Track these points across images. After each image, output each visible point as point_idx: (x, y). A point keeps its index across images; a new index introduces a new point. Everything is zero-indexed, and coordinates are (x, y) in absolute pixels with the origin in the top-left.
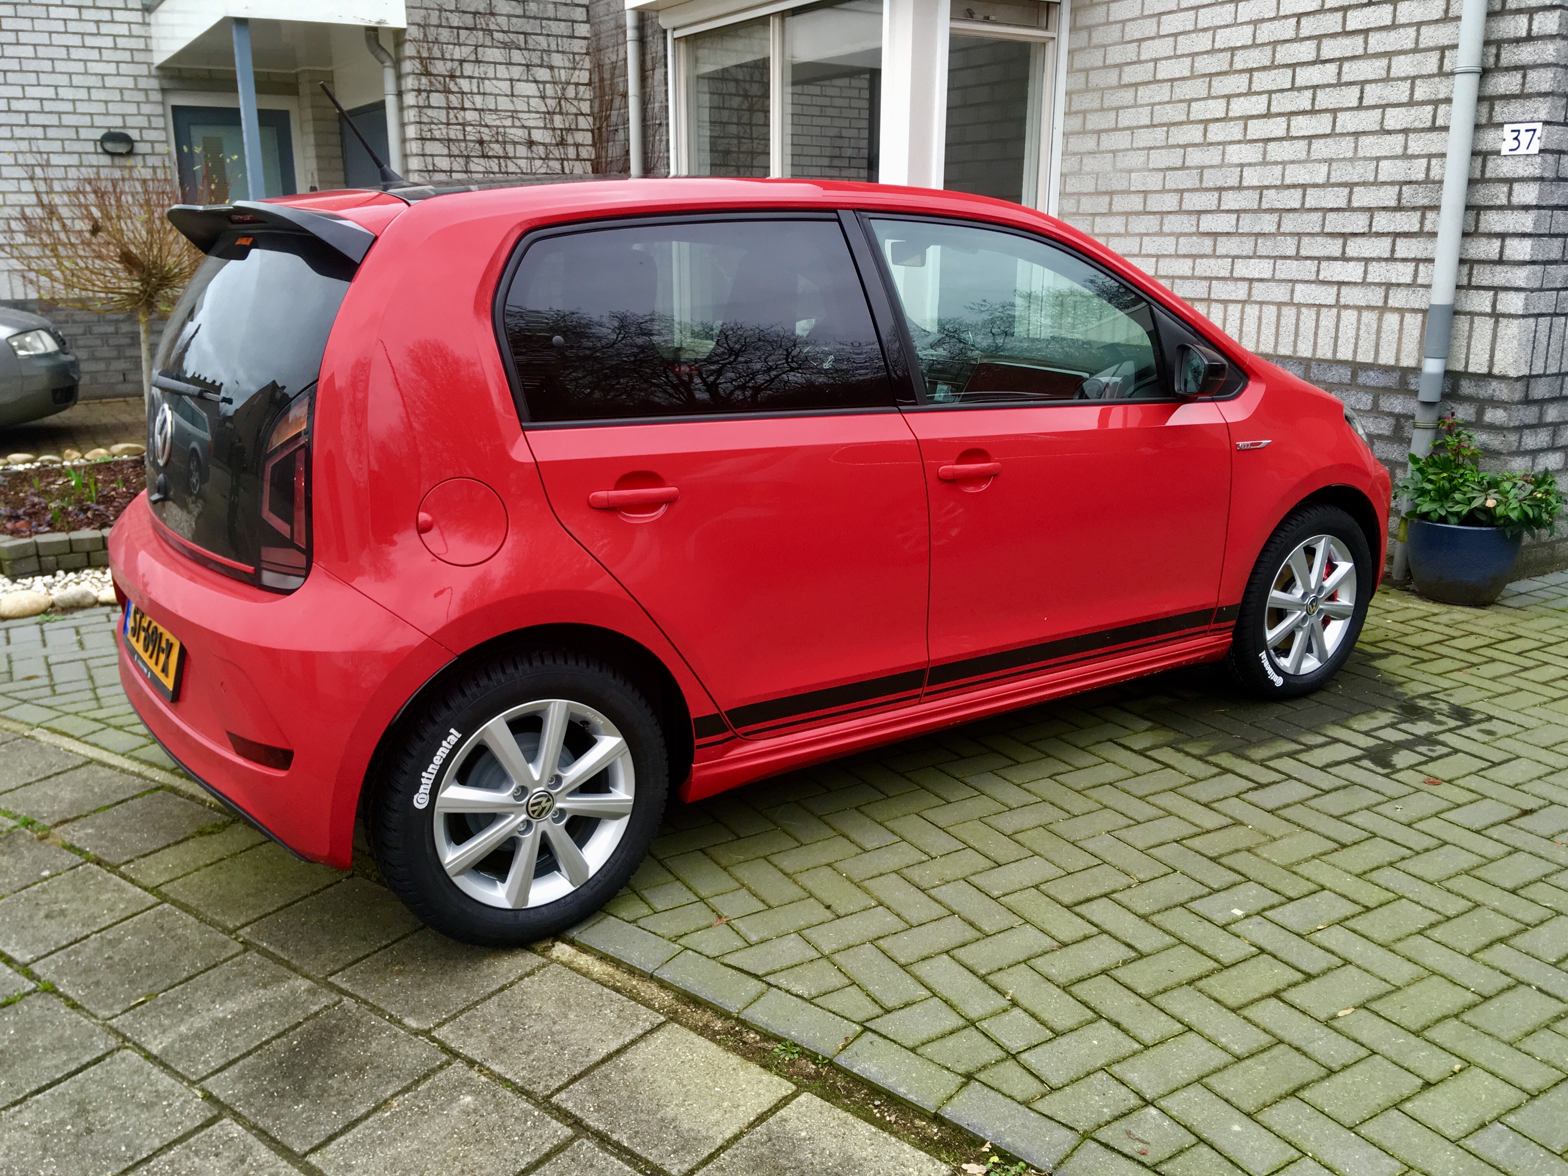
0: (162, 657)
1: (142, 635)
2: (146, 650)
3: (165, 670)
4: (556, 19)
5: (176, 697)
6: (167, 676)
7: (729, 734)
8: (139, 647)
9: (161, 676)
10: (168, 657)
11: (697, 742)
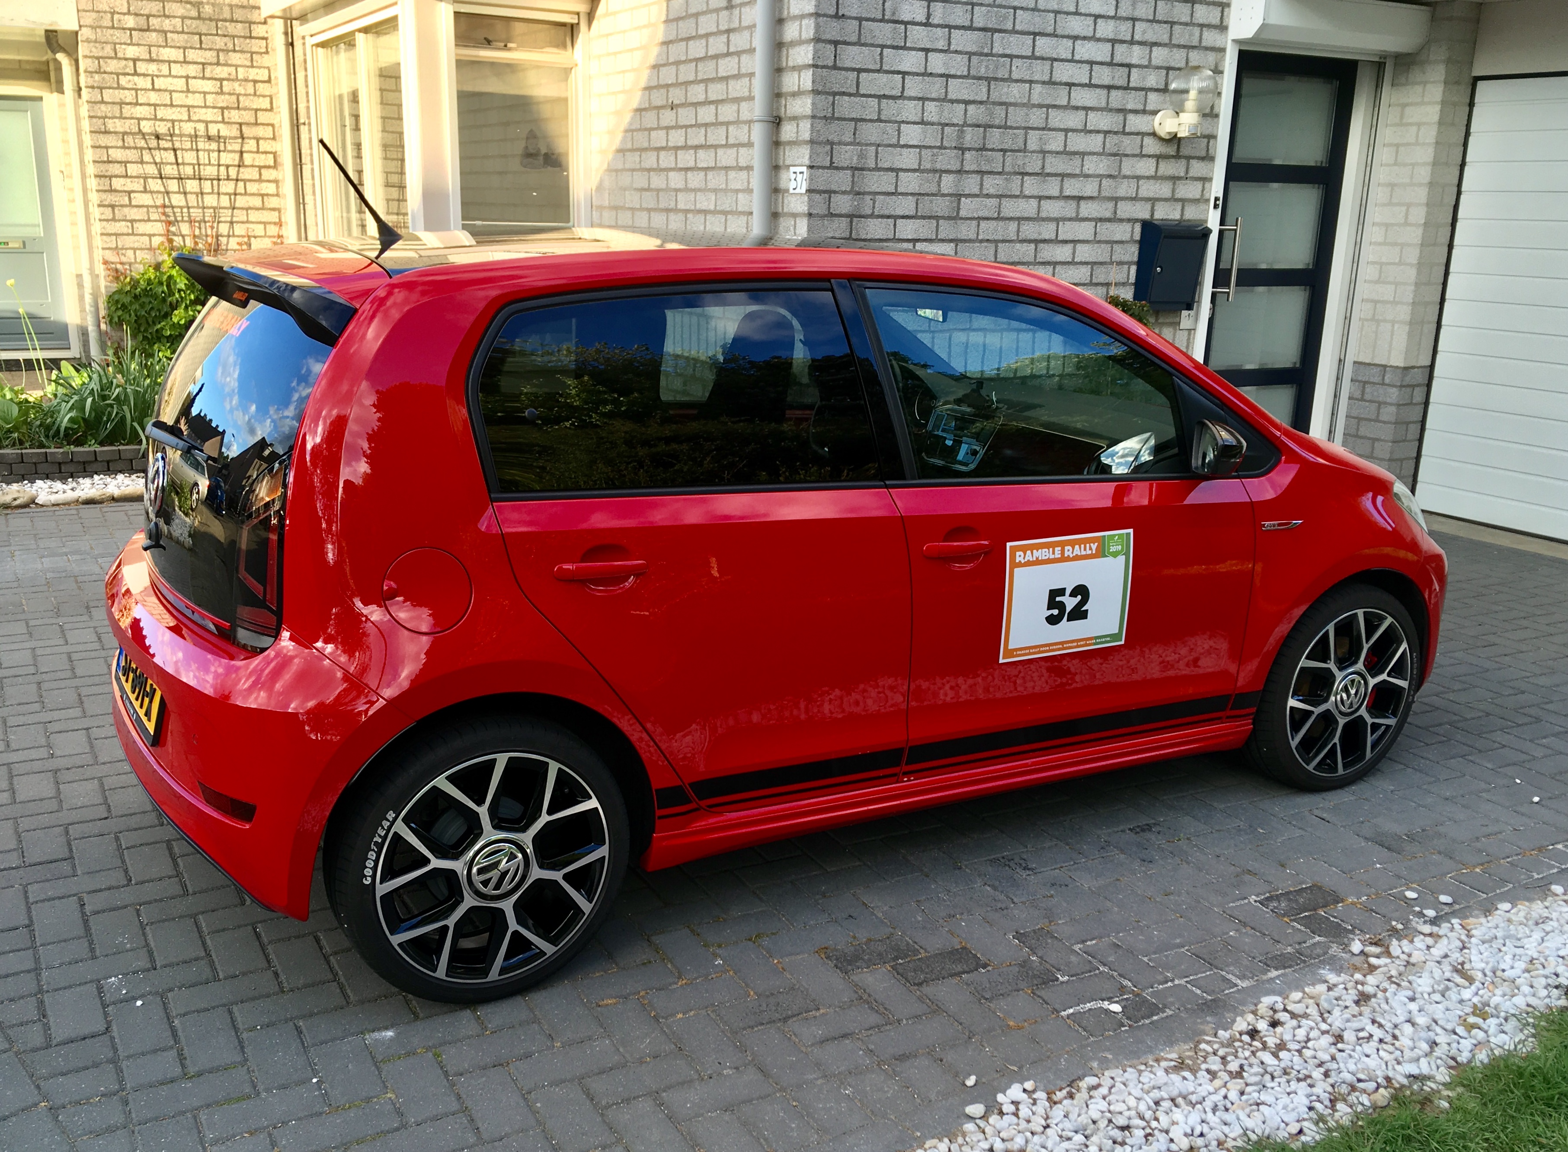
0: (147, 700)
1: (131, 675)
2: (133, 692)
3: (148, 714)
4: (232, 21)
5: (158, 740)
6: (149, 720)
7: (693, 806)
8: (128, 687)
9: (144, 719)
10: (151, 702)
11: (659, 813)
